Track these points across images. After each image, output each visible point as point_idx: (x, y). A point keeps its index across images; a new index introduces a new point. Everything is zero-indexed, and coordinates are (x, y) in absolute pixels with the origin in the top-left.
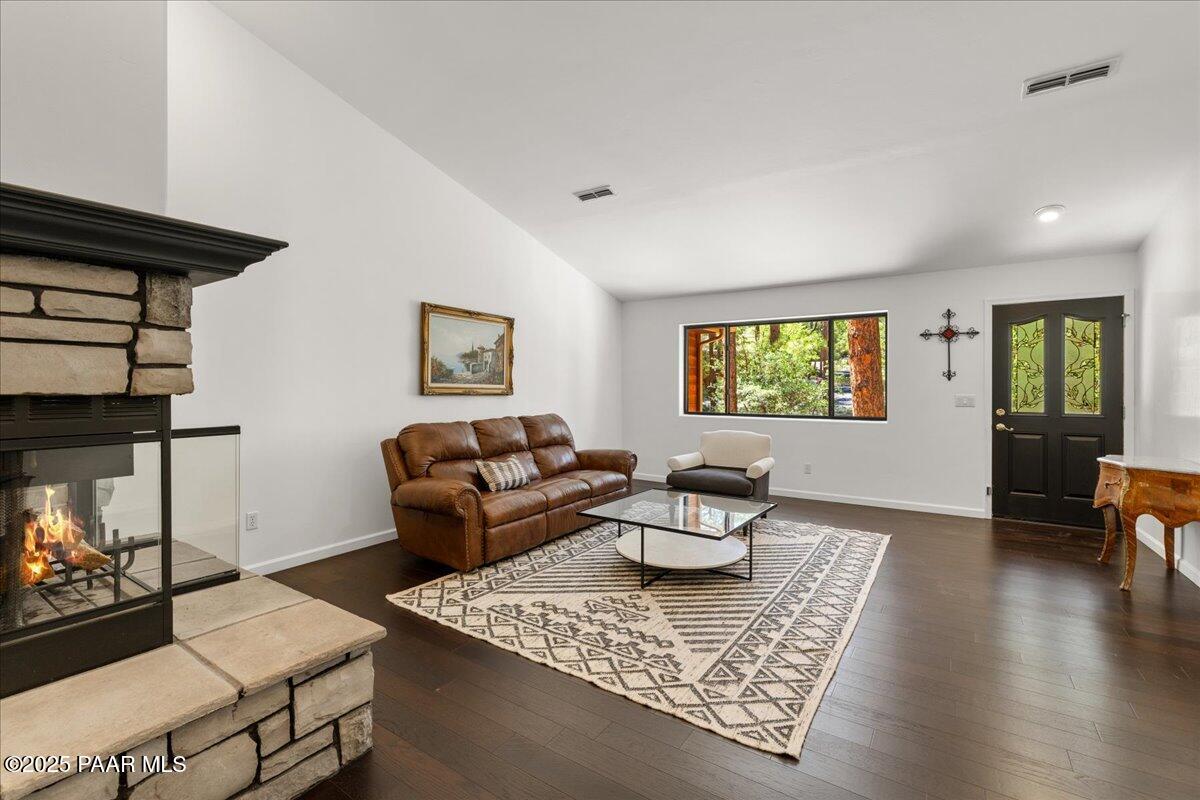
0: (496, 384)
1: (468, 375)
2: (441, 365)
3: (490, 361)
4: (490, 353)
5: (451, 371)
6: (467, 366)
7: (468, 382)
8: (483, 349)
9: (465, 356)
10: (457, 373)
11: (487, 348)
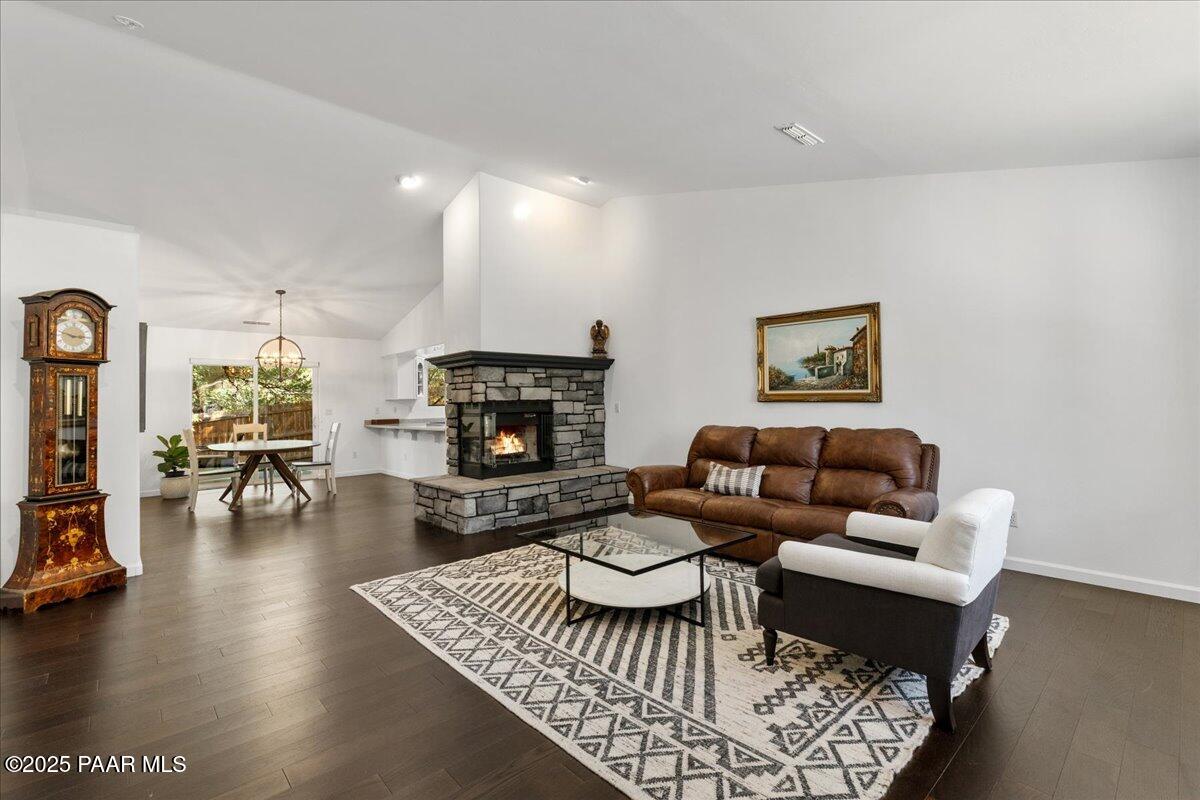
0: (855, 388)
1: (814, 380)
2: (779, 373)
3: (844, 361)
4: (845, 353)
5: (791, 379)
6: (812, 372)
7: (814, 388)
8: (833, 350)
9: (808, 360)
10: (798, 380)
11: (837, 347)
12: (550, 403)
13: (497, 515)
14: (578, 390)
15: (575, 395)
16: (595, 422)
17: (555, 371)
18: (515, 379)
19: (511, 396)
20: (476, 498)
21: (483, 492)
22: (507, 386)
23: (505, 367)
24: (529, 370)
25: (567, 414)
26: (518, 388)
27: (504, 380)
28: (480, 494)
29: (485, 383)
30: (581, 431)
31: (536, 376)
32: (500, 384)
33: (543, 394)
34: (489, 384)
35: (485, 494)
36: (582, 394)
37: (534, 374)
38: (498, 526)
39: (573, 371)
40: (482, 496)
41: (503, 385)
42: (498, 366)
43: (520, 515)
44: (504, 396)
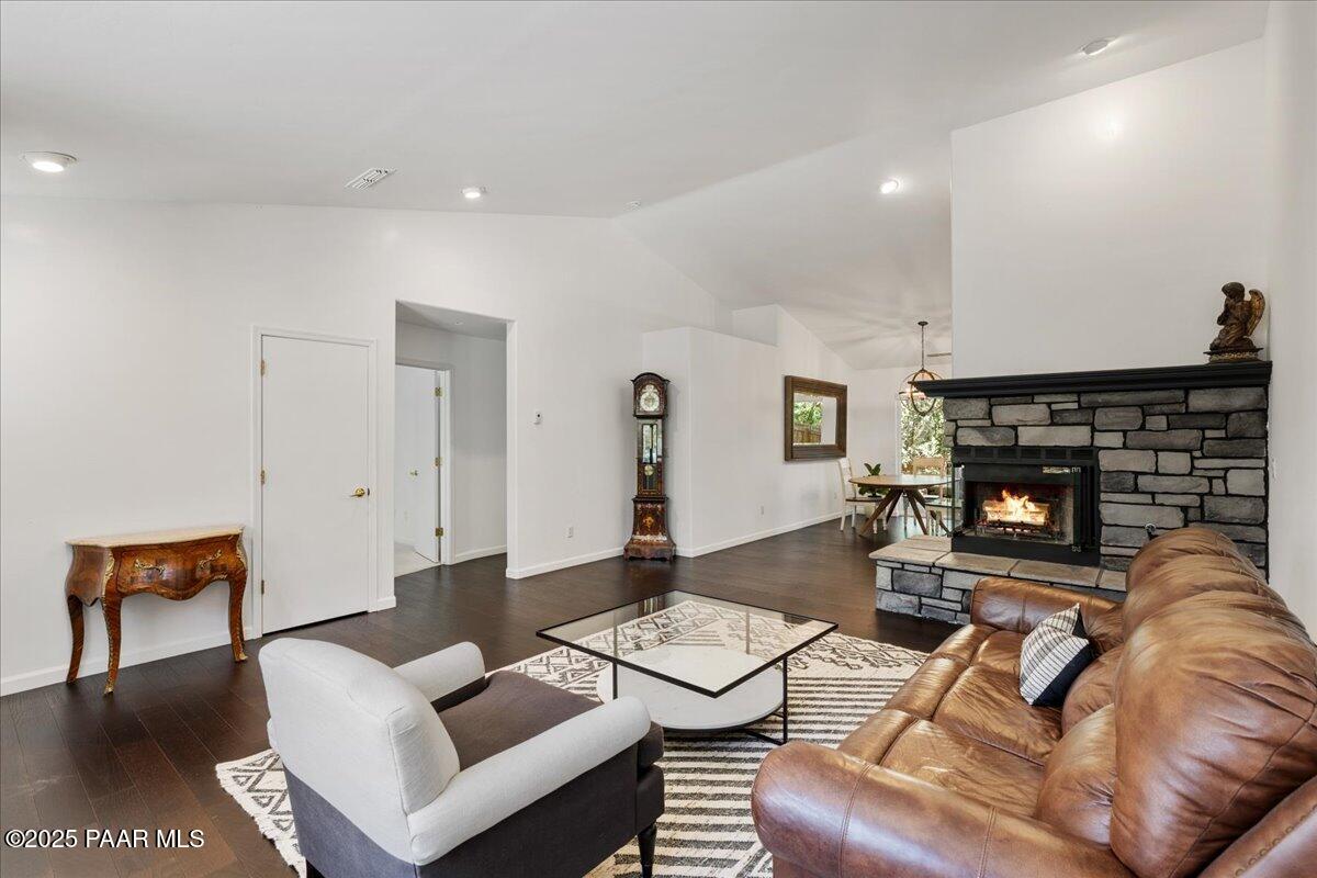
12: (1088, 453)
13: (924, 600)
14: (1169, 428)
15: (1162, 439)
16: (1227, 495)
17: (1101, 398)
18: (1006, 414)
19: (1000, 439)
20: (893, 569)
21: (903, 564)
22: (993, 425)
23: (989, 397)
24: (1037, 399)
25: (1137, 474)
26: (1015, 428)
27: (990, 415)
28: (899, 566)
29: (955, 421)
30: (1185, 509)
31: (1054, 407)
32: (980, 423)
33: (1075, 436)
34: (960, 423)
35: (906, 567)
36: (1188, 437)
37: (1049, 404)
38: (924, 614)
39: (1155, 393)
40: (902, 569)
41: (987, 423)
42: (977, 397)
43: (962, 611)
44: (988, 439)
